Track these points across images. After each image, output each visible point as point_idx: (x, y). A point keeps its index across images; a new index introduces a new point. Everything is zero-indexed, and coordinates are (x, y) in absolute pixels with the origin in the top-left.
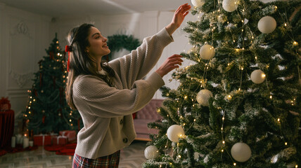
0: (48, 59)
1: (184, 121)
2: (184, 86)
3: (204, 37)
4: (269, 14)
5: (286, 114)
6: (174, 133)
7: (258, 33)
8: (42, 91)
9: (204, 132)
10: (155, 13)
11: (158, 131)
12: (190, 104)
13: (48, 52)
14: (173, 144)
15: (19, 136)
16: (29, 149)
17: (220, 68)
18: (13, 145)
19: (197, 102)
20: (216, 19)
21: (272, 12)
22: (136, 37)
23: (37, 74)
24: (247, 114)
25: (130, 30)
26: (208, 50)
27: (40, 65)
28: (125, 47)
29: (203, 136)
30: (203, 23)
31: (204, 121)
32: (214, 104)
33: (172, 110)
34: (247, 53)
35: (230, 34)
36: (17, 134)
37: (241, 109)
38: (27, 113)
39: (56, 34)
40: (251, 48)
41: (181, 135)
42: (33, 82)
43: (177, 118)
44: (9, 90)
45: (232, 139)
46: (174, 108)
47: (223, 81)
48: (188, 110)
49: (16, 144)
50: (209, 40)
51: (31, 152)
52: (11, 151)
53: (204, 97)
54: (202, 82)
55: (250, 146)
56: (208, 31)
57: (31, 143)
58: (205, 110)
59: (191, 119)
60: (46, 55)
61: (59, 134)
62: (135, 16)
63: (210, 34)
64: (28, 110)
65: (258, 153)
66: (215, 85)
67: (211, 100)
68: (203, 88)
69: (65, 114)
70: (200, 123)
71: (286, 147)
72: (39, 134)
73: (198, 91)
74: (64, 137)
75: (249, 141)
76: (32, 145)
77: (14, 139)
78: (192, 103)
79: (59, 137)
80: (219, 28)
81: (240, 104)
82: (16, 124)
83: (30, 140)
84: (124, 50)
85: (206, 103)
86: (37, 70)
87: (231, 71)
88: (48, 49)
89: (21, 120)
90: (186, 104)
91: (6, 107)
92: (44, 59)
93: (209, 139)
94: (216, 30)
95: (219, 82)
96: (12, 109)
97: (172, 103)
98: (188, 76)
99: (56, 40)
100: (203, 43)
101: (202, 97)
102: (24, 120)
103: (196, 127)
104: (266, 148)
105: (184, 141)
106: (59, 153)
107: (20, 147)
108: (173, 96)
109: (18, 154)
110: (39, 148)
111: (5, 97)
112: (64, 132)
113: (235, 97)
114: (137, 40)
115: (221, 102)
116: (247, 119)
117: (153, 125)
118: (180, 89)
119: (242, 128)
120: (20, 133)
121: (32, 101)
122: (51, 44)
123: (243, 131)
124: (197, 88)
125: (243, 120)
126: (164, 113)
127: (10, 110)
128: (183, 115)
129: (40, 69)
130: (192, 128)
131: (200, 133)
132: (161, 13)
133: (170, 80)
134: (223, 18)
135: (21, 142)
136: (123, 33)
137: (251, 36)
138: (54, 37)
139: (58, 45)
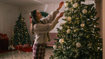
0: (19, 21)
1: (64, 38)
2: (63, 28)
3: (68, 15)
4: (85, 9)
5: (90, 35)
6: (61, 41)
7: (82, 13)
8: (17, 31)
9: (69, 40)
10: (53, 4)
11: (57, 41)
12: (65, 33)
13: (19, 18)
14: (61, 44)
15: (11, 46)
16: (14, 50)
17: (73, 23)
18: (9, 49)
19: (67, 33)
20: (71, 10)
21: (86, 8)
22: (47, 12)
23: (15, 26)
24: (80, 35)
25: (45, 10)
26: (69, 18)
27: (16, 23)
28: (44, 16)
29: (69, 41)
30: (68, 11)
31: (69, 38)
32: (71, 33)
33: (60, 35)
34: (80, 19)
35: (75, 14)
36: (10, 45)
37: (78, 34)
38: (12, 39)
39: (21, 12)
40: (81, 18)
41: (63, 41)
42: (14, 28)
43: (62, 37)
44: (6, 31)
45: (76, 42)
46: (61, 34)
47: (73, 27)
48: (65, 35)
49: (10, 49)
50: (70, 16)
51: (15, 51)
52: (9, 51)
53: (69, 31)
54: (68, 27)
55: (81, 44)
56: (69, 13)
57: (15, 48)
58: (69, 35)
59: (65, 37)
60: (18, 19)
61: (23, 45)
62: (47, 6)
63: (70, 14)
64: (13, 38)
65: (83, 45)
66: (72, 28)
67: (71, 32)
68: (68, 29)
69: (25, 39)
70: (68, 38)
71: (90, 43)
72: (17, 45)
73: (67, 30)
74: (25, 46)
75: (81, 42)
76: (15, 49)
77: (9, 47)
78: (66, 33)
79: (23, 46)
80: (72, 12)
81: (78, 33)
82: (9, 42)
83: (14, 47)
84: (43, 17)
85: (69, 33)
86: (15, 24)
87: (76, 24)
88: (18, 17)
89: (11, 41)
90: (64, 33)
91: (6, 37)
92: (17, 21)
93: (70, 42)
94: (72, 13)
95: (72, 27)
96: (8, 37)
97: (60, 33)
98: (64, 26)
99: (21, 14)
100: (68, 17)
101: (68, 31)
102: (12, 41)
103: (67, 39)
104: (85, 44)
105: (64, 43)
106: (24, 51)
107: (11, 50)
108: (60, 31)
109: (11, 52)
110: (17, 50)
111: (5, 34)
112: (25, 45)
113: (76, 31)
114: (47, 13)
115: (73, 32)
116: (80, 36)
117: (55, 39)
118: (62, 29)
119: (78, 39)
120: (11, 45)
121: (14, 35)
122: (20, 16)
123: (79, 40)
124: (67, 29)
125: (79, 37)
126: (58, 36)
127: (7, 38)
128: (63, 36)
129: (16, 24)
130: (66, 39)
131: (68, 41)
132: (55, 4)
133: (60, 27)
134: (73, 10)
135: (11, 48)
136: (43, 11)
137: (81, 15)
138: (20, 13)
139: (22, 16)
